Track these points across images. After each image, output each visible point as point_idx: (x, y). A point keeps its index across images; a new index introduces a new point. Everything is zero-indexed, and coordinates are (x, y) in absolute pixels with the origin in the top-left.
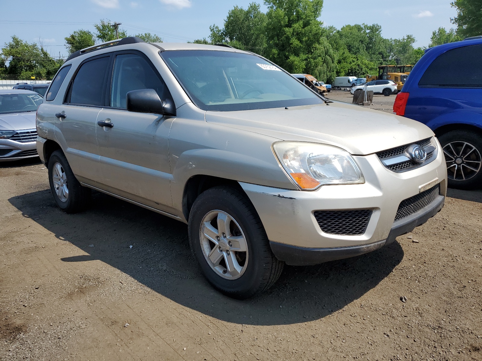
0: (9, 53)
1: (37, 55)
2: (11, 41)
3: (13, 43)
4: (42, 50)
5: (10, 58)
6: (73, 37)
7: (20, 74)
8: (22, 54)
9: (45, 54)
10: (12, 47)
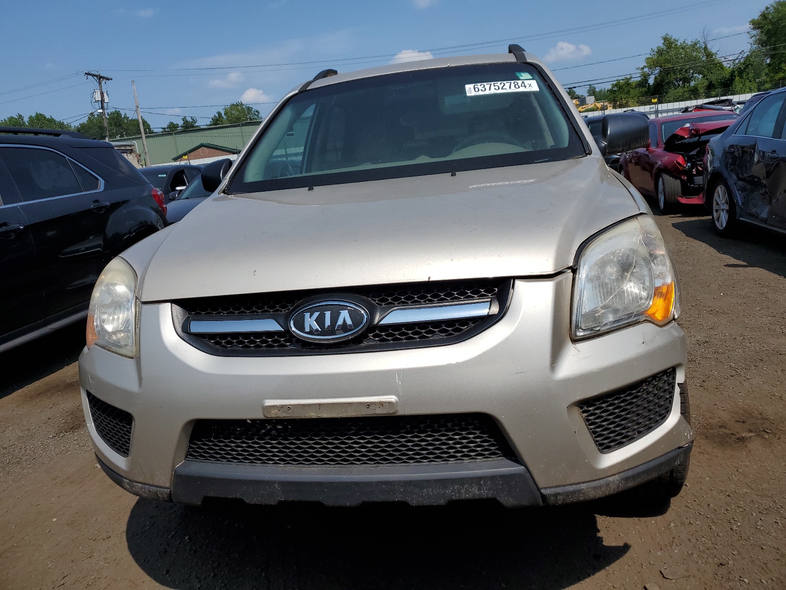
0: (655, 63)
1: (696, 59)
2: (660, 44)
3: (662, 46)
4: (706, 48)
5: (657, 71)
6: (764, 16)
7: (667, 93)
8: (673, 62)
9: (709, 55)
10: (660, 52)
